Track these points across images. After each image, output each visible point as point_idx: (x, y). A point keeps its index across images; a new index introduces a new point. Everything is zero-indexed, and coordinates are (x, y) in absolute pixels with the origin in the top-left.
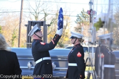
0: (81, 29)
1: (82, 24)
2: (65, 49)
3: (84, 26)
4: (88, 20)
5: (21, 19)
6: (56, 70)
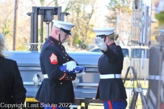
0: (116, 19)
1: (117, 11)
3: (121, 14)
6: (79, 87)
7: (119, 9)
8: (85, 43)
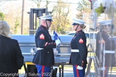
0: (82, 16)
2: (67, 35)
3: (85, 13)
4: (89, 7)
5: (23, 7)
6: (58, 56)
7: (84, 10)
8: (64, 31)
